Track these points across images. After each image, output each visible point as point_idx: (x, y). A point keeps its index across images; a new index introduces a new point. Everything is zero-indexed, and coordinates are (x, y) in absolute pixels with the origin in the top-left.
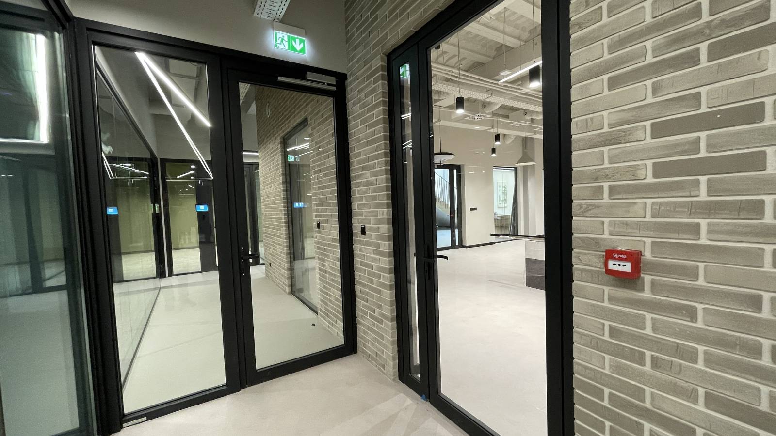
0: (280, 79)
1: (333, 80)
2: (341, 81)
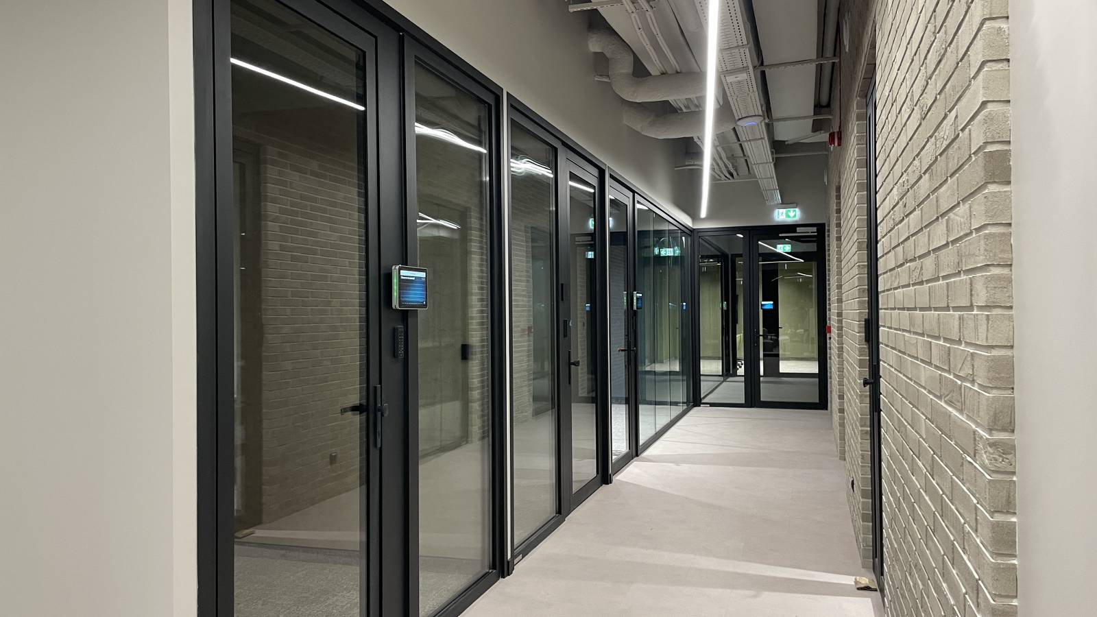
0: (780, 235)
1: (815, 229)
2: (821, 228)
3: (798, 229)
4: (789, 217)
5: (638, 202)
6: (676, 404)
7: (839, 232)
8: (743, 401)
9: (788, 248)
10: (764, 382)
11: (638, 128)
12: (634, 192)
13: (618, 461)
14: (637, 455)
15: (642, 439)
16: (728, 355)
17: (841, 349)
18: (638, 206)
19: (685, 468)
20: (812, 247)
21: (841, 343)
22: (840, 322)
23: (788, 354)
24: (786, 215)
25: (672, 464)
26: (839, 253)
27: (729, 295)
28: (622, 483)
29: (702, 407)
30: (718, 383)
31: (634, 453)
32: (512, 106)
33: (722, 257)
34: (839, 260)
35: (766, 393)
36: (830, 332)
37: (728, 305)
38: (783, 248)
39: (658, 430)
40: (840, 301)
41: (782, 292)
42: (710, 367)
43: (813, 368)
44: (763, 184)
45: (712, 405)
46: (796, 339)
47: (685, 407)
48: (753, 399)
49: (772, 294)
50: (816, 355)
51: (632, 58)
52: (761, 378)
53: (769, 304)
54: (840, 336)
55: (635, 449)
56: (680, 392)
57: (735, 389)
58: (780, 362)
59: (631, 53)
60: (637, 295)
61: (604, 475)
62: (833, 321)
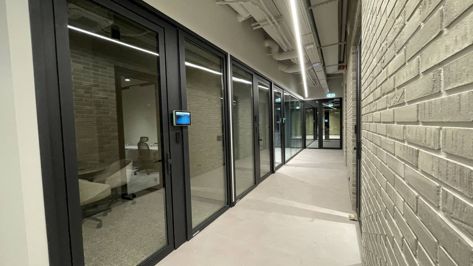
0: (329, 101)
1: (339, 99)
2: (341, 99)
3: (334, 99)
4: (331, 96)
5: (285, 92)
6: (299, 148)
7: (346, 98)
8: (318, 147)
9: (332, 105)
10: (324, 141)
11: (283, 70)
12: (283, 89)
13: (277, 167)
14: (285, 164)
15: (286, 160)
16: (315, 134)
17: (346, 134)
18: (285, 94)
19: (298, 168)
20: (339, 105)
21: (346, 132)
22: (346, 125)
23: (332, 133)
24: (330, 96)
25: (294, 167)
26: (346, 105)
27: (315, 118)
28: (278, 173)
29: (306, 149)
30: (312, 142)
31: (284, 163)
32: (232, 59)
33: (314, 108)
34: (346, 107)
35: (325, 144)
36: (343, 128)
37: (315, 121)
38: (330, 106)
39: (292, 156)
40: (346, 119)
41: (331, 117)
42: (310, 137)
43: (338, 137)
44: (323, 86)
45: (309, 148)
46: (335, 129)
47: (301, 149)
48: (321, 147)
49: (327, 118)
50: (339, 134)
51: (278, 47)
52: (323, 140)
53: (326, 121)
54: (346, 130)
55: (284, 162)
56: (300, 145)
57: (316, 143)
58: (330, 136)
59: (278, 45)
60: (284, 119)
61: (273, 170)
62: (344, 125)
